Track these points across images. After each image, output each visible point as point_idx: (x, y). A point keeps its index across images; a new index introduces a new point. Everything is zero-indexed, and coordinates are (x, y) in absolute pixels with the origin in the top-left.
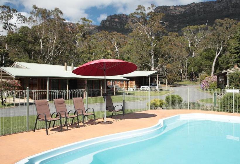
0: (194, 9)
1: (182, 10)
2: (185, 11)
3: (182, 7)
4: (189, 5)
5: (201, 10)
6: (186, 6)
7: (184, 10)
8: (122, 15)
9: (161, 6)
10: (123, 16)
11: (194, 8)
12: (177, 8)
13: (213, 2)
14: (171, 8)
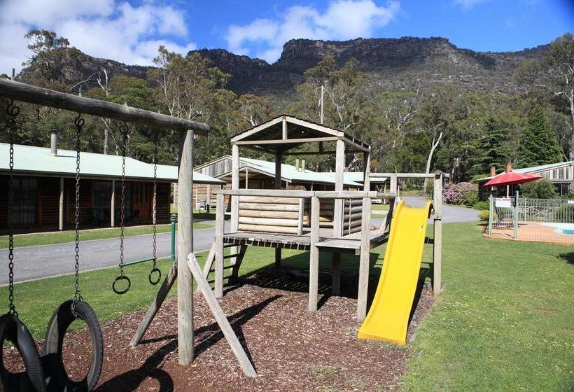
0: (360, 50)
1: (338, 50)
2: (344, 52)
3: (337, 44)
4: (351, 42)
5: (373, 54)
6: (346, 43)
7: (341, 51)
8: (219, 52)
9: (298, 40)
10: (222, 53)
11: (360, 47)
12: (330, 47)
13: (395, 40)
14: (317, 44)
